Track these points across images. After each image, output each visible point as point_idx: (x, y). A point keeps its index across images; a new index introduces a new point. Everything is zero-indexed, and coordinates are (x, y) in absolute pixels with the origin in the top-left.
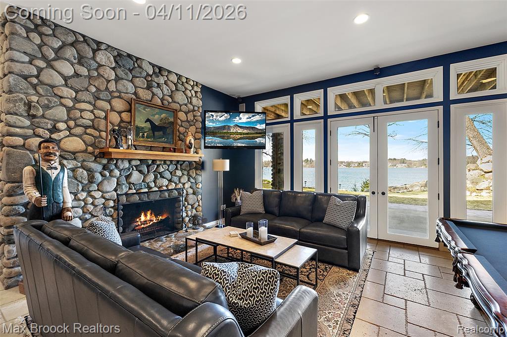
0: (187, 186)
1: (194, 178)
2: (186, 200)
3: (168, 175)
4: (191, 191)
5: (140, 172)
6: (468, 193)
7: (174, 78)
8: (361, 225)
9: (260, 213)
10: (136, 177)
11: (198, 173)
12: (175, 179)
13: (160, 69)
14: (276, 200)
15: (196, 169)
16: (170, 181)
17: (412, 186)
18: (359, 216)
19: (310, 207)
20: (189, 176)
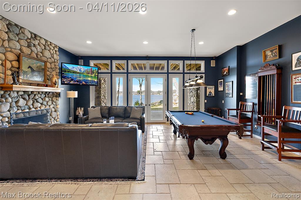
0: (51, 107)
1: (55, 102)
2: (51, 115)
3: (40, 100)
4: (53, 110)
5: (24, 99)
6: (173, 105)
7: (43, 42)
8: (144, 116)
9: (99, 118)
10: (22, 102)
11: (57, 99)
12: (45, 103)
13: (35, 35)
14: (107, 111)
15: (56, 97)
16: (42, 104)
17: (155, 103)
18: (143, 114)
19: (124, 113)
20: (52, 100)
